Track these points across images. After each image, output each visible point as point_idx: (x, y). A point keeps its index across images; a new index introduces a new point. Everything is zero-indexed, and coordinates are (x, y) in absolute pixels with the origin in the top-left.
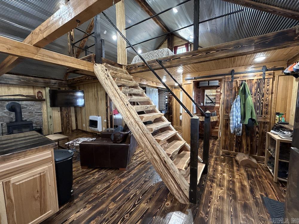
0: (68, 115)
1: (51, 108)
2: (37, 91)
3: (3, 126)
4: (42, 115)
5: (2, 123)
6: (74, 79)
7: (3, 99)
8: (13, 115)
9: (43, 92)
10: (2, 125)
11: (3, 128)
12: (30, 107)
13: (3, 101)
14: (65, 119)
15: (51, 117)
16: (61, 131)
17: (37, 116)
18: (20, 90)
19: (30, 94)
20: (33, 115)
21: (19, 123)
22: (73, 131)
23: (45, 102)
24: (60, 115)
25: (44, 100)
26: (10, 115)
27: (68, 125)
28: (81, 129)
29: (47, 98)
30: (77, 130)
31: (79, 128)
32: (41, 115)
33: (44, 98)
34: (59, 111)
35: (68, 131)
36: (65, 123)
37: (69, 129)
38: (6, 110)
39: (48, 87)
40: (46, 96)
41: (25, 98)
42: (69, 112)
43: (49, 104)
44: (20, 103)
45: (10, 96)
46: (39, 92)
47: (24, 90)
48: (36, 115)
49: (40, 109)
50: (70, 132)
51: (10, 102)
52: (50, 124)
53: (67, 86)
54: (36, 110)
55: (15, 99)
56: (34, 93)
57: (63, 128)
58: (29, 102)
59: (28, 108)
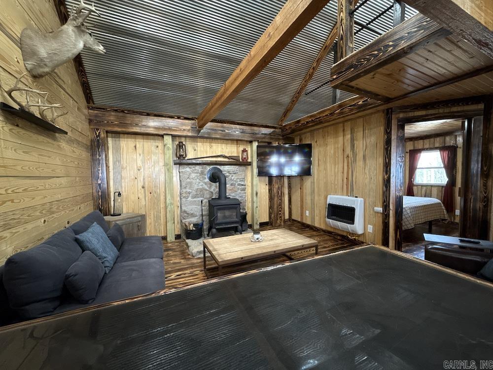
0: (280, 192)
1: (258, 178)
2: (241, 148)
3: (203, 205)
4: (245, 190)
5: (202, 199)
7: (204, 162)
8: (215, 187)
9: (249, 149)
10: (202, 201)
11: (203, 208)
12: (233, 176)
13: (205, 166)
14: (276, 199)
15: (257, 194)
16: (268, 220)
17: (239, 191)
18: (223, 147)
19: (233, 155)
20: (236, 189)
21: (223, 202)
22: (285, 221)
23: (250, 167)
24: (268, 191)
25: (250, 164)
26: (210, 187)
27: (280, 211)
28: (299, 220)
29: (254, 159)
30: (290, 221)
31: (294, 217)
32: (244, 190)
33: (249, 160)
34: (267, 184)
35: (278, 222)
36: (275, 207)
37: (281, 217)
38: (207, 180)
39: (255, 141)
40: (252, 157)
41: (226, 160)
42: (282, 186)
43: (256, 171)
44: (222, 168)
45: (212, 157)
46: (244, 151)
47: (227, 148)
48: (238, 189)
49: (244, 179)
50: (282, 224)
51: (212, 167)
52: (255, 205)
53: (281, 137)
54: (239, 180)
55: (218, 162)
56: (238, 152)
57: (273, 216)
58: (232, 166)
59: (230, 177)
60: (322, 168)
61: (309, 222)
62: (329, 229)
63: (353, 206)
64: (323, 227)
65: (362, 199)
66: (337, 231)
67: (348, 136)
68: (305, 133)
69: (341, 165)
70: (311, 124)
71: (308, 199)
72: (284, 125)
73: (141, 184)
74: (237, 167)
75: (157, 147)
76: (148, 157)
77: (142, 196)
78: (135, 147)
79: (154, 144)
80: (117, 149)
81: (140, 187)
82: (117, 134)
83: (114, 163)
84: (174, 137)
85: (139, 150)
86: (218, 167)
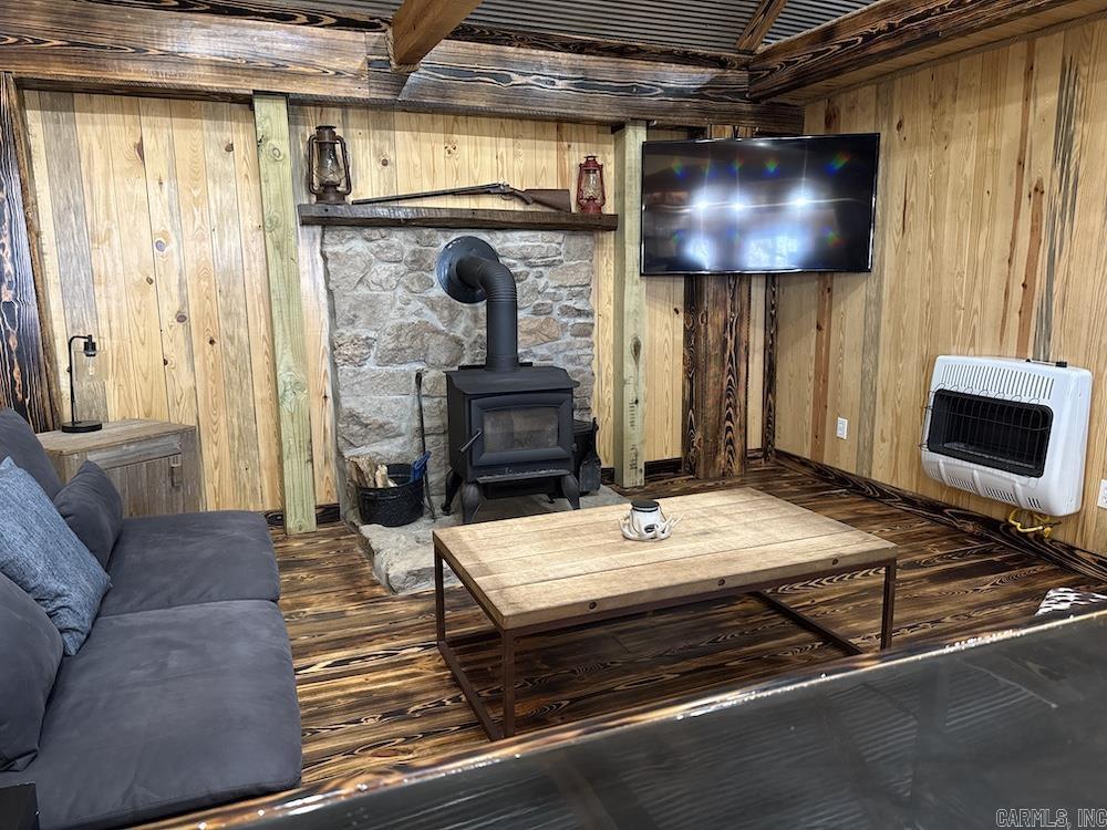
0: (731, 343)
1: (644, 284)
2: (577, 155)
3: (424, 391)
4: (589, 334)
5: (419, 367)
6: (828, 34)
7: (425, 214)
8: (469, 322)
9: (608, 160)
10: (419, 377)
11: (425, 403)
12: (541, 275)
13: (426, 232)
14: (713, 369)
15: (637, 348)
16: (678, 454)
17: (568, 338)
18: (502, 150)
19: (542, 185)
20: (554, 329)
21: (504, 380)
22: (747, 458)
23: (609, 237)
24: (680, 337)
25: (612, 224)
26: (452, 321)
27: (729, 417)
28: (806, 454)
29: (627, 204)
30: (765, 456)
31: (783, 442)
32: (586, 331)
33: (609, 208)
34: (681, 307)
35: (721, 459)
36: (710, 401)
37: (730, 442)
38: (438, 291)
39: (635, 121)
40: (620, 194)
41: (516, 206)
42: (740, 317)
43: (633, 252)
44: (496, 241)
45: (445, 193)
46: (590, 167)
47: (515, 156)
48: (564, 327)
49: (584, 290)
50: (736, 467)
51: (455, 236)
52: (629, 394)
53: (745, 107)
54: (564, 292)
55: (480, 216)
56: (562, 175)
57: (699, 435)
58: (540, 234)
59: (531, 278)
60: (918, 236)
61: (846, 463)
62: (933, 494)
63: (1043, 402)
64: (905, 483)
65: (1087, 373)
66: (963, 503)
67: (1048, 101)
68: (850, 87)
69: (1002, 228)
70: (884, 46)
71: (849, 372)
72: (761, 49)
73: (169, 308)
74: (559, 237)
75: (230, 148)
76: (196, 193)
77: (177, 356)
78: (140, 148)
79: (217, 135)
80: (68, 159)
81: (169, 317)
82: (61, 94)
83: (60, 219)
84: (296, 104)
85: (157, 161)
86: (484, 236)
